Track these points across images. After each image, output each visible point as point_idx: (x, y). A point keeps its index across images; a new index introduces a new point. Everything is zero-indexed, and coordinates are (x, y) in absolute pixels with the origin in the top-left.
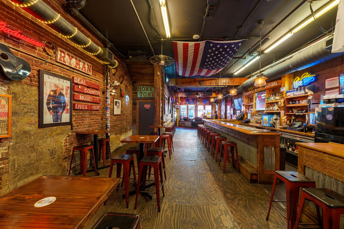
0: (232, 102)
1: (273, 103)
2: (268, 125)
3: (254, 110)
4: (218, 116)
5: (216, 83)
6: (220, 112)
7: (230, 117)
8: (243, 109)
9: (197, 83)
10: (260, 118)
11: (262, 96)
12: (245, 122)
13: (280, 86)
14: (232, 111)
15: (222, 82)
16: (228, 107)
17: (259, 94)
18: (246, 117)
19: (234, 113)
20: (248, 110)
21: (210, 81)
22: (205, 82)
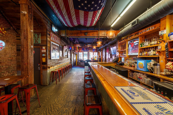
0: (110, 50)
1: (148, 48)
2: (144, 70)
3: (127, 55)
4: (101, 59)
5: (97, 34)
6: (102, 56)
7: (108, 59)
8: (118, 54)
9: (83, 34)
10: (133, 61)
11: (134, 43)
12: (120, 65)
13: (159, 30)
14: (110, 56)
15: (102, 34)
16: (107, 53)
17: (131, 42)
18: (119, 60)
19: (111, 57)
20: (121, 55)
21: (93, 33)
22: (89, 33)
